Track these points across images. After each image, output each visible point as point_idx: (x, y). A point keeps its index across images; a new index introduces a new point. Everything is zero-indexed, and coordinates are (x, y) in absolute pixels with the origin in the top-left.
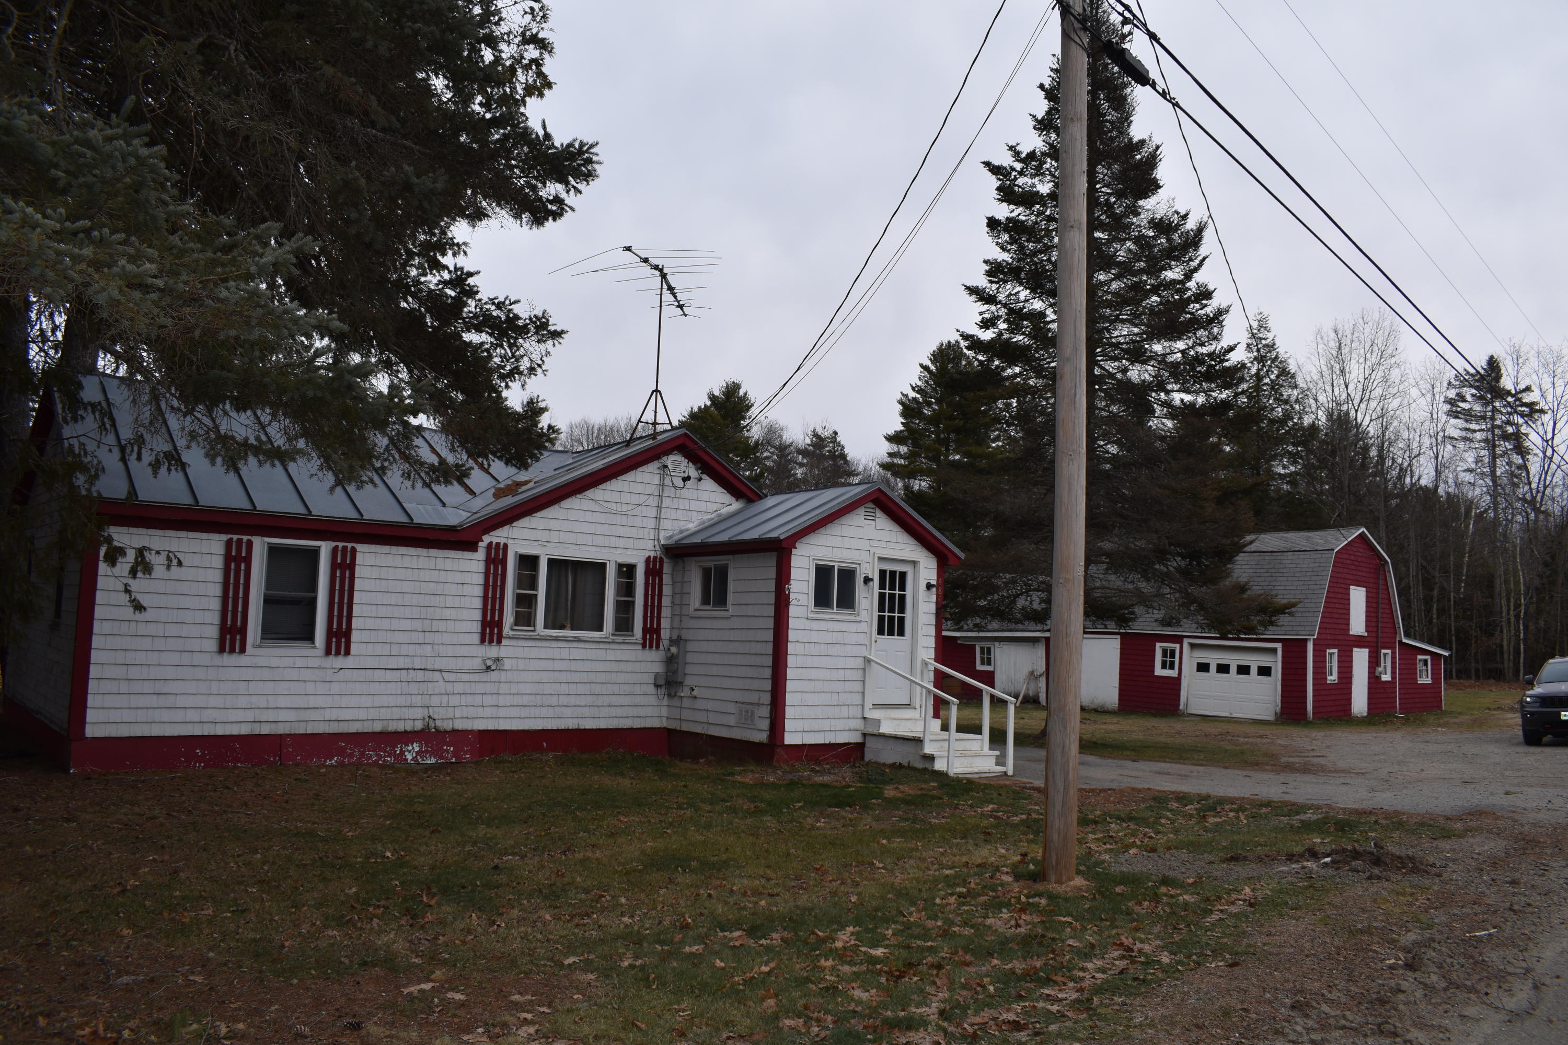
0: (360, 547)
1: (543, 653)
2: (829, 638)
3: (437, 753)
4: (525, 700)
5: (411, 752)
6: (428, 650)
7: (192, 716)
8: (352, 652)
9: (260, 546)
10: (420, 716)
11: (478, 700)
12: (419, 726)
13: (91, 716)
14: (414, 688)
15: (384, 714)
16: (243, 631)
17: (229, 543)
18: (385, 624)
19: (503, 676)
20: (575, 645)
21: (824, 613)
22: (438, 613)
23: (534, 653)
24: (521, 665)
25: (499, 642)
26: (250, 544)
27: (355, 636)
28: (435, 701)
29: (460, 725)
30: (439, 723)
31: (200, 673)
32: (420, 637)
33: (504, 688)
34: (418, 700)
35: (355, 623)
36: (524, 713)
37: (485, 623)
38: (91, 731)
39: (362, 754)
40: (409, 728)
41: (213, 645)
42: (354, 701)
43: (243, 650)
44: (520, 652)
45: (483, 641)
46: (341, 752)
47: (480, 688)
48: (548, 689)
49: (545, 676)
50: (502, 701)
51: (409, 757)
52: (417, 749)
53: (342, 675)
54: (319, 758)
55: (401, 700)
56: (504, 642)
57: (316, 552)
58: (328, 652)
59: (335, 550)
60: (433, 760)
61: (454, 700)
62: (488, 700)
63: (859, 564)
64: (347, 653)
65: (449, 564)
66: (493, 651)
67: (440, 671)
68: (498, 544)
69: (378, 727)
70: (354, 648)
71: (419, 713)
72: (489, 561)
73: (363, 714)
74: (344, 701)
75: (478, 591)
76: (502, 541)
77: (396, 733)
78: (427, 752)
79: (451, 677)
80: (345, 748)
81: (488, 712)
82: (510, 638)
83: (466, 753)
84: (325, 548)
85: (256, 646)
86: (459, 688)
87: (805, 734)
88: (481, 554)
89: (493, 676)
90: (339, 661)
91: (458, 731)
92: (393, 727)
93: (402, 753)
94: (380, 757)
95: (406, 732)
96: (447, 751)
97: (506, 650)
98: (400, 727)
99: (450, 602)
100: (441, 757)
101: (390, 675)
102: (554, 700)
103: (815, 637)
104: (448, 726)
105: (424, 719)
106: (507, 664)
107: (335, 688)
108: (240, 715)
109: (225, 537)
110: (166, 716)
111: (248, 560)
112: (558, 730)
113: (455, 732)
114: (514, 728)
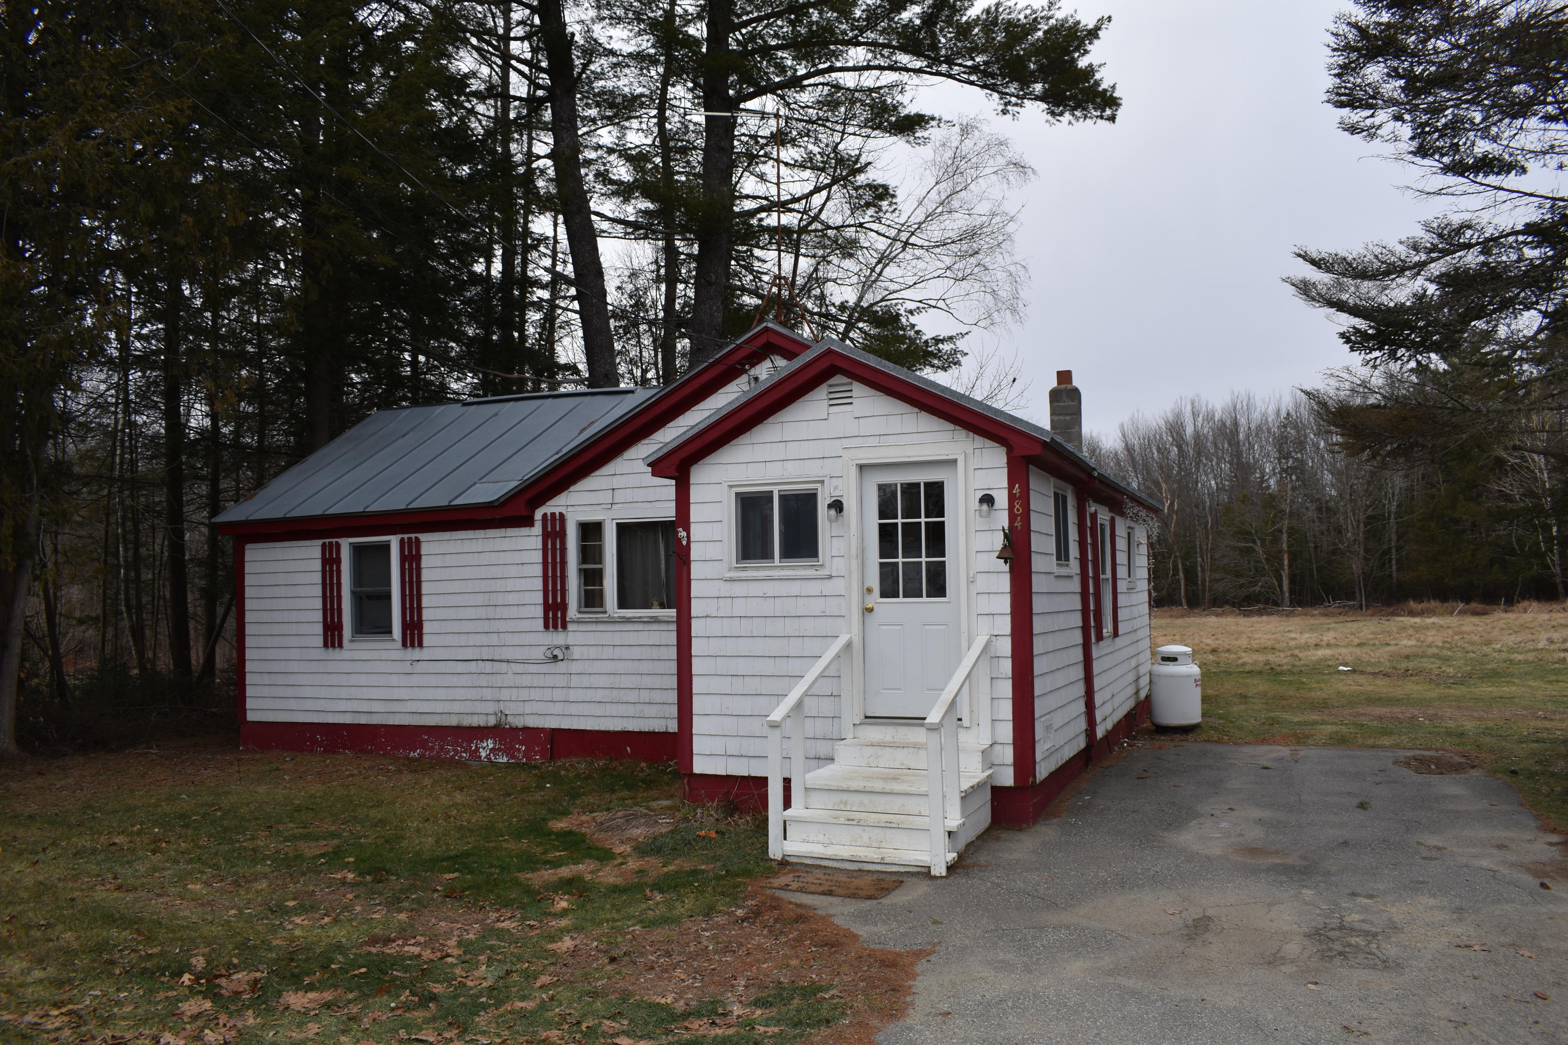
0: (423, 537)
1: (617, 639)
2: (768, 607)
3: (510, 751)
4: (599, 695)
5: (486, 747)
6: (494, 640)
7: (310, 705)
8: (425, 644)
9: (346, 544)
10: (491, 711)
11: (547, 694)
12: (492, 721)
13: (249, 704)
14: (483, 681)
15: (456, 707)
16: (340, 627)
17: (324, 545)
18: (452, 613)
19: (575, 667)
20: (655, 627)
21: (756, 569)
22: (500, 599)
23: (607, 638)
24: (592, 653)
25: (564, 627)
26: (338, 546)
27: (427, 627)
28: (505, 694)
29: (532, 722)
30: (510, 719)
31: (314, 667)
32: (486, 626)
33: (575, 681)
34: (488, 694)
35: (426, 615)
36: (598, 710)
37: (547, 607)
38: (251, 717)
39: (442, 748)
40: (482, 724)
41: (320, 641)
42: (429, 693)
43: (341, 645)
44: (591, 638)
45: (546, 626)
46: (424, 745)
47: (549, 681)
48: (626, 681)
49: (620, 667)
50: (573, 695)
51: (483, 754)
52: (491, 746)
53: (420, 667)
54: (404, 749)
55: (472, 694)
56: (570, 627)
57: (386, 547)
58: (404, 645)
59: (402, 541)
60: (505, 760)
61: (524, 694)
62: (559, 694)
63: (822, 482)
64: (421, 645)
65: (506, 544)
66: (558, 638)
67: (508, 661)
68: (553, 514)
69: (453, 721)
70: (427, 640)
71: (491, 708)
72: (546, 535)
73: (440, 707)
74: (422, 693)
75: (538, 570)
76: (557, 511)
77: (471, 729)
78: (499, 749)
79: (519, 668)
80: (427, 741)
81: (558, 708)
82: (578, 622)
83: (536, 753)
84: (394, 542)
85: (351, 641)
86: (526, 680)
87: (730, 760)
88: (537, 529)
89: (561, 667)
90: (416, 654)
91: (529, 728)
92: (468, 721)
93: (477, 749)
94: (456, 752)
95: (479, 728)
96: (519, 750)
97: (575, 636)
98: (475, 721)
99: (510, 585)
100: (513, 757)
101: (461, 667)
102: (632, 696)
103: (740, 607)
104: (519, 722)
105: (496, 714)
106: (576, 653)
107: (414, 680)
108: (343, 706)
109: (320, 542)
110: (292, 704)
111: (338, 561)
112: (640, 733)
113: (526, 729)
114: (588, 728)
